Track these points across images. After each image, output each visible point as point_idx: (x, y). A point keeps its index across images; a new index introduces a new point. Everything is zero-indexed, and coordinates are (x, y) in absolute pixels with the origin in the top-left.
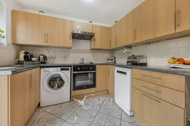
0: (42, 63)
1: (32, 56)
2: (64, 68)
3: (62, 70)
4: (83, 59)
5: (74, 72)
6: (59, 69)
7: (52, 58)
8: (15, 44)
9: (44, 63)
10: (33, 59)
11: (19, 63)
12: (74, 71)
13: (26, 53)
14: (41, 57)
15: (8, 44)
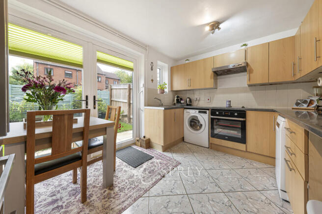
0: (187, 105)
1: (181, 99)
2: (202, 110)
3: (199, 112)
4: (230, 101)
5: (212, 117)
6: (197, 111)
7: (196, 100)
8: (172, 91)
9: (190, 105)
10: (182, 102)
11: (174, 104)
12: (212, 115)
13: (178, 97)
14: (188, 100)
15: (169, 91)
